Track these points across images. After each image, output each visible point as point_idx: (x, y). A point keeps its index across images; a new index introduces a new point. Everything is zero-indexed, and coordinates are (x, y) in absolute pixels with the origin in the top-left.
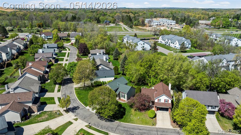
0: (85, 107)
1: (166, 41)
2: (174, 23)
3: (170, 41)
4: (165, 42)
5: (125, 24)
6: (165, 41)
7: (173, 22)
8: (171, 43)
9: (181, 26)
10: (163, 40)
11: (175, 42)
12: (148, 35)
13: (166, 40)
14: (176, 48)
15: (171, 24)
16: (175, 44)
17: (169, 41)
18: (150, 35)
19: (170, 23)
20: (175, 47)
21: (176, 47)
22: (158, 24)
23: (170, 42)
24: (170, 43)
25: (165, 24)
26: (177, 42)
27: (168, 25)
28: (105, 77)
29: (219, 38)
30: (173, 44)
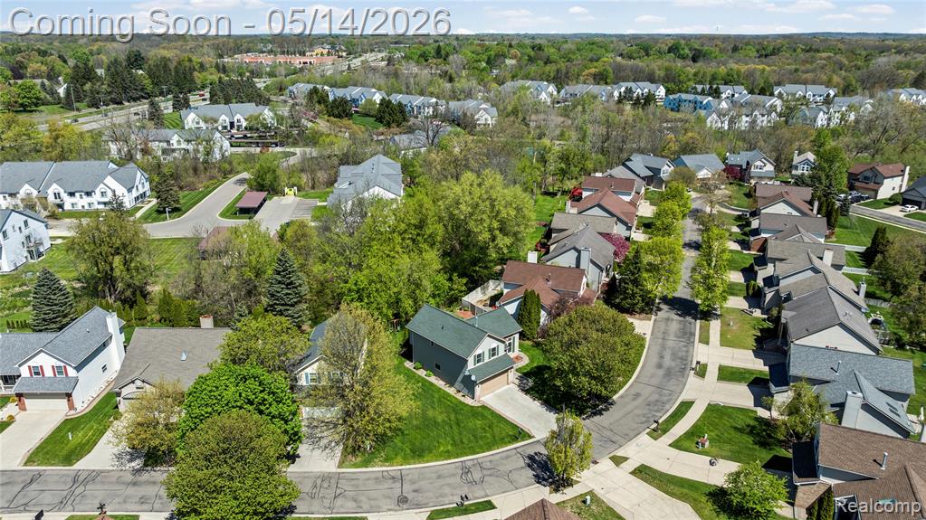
3: (54, 188)
8: (71, 194)
11: (102, 186)
16: (102, 193)
17: (50, 192)
20: (106, 204)
23: (61, 191)
26: (110, 181)
29: (160, 141)
30: (88, 194)
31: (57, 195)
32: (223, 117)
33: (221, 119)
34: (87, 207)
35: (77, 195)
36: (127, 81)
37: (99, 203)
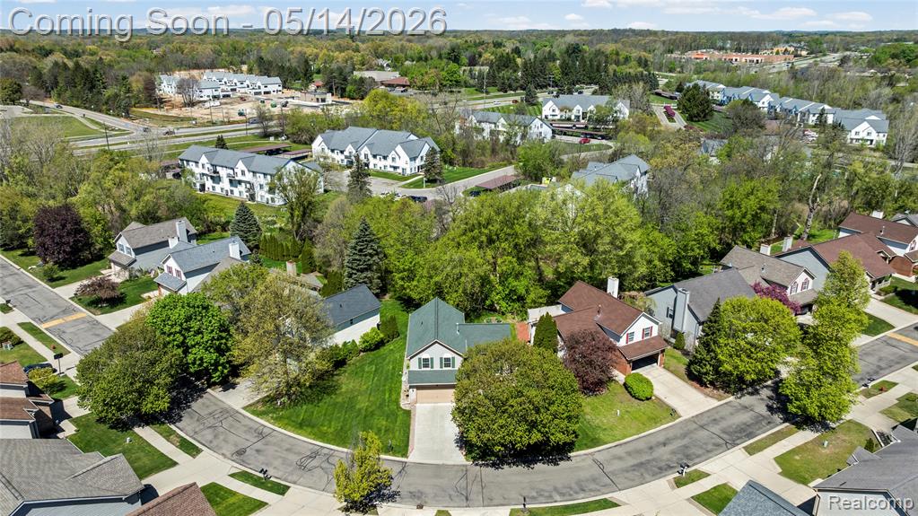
0: (404, 459)
1: (346, 153)
2: (276, 87)
3: (365, 150)
4: (346, 157)
5: (75, 102)
6: (342, 152)
7: (274, 84)
8: (375, 156)
9: (317, 96)
10: (333, 151)
11: (393, 152)
12: (239, 139)
13: (347, 150)
14: (400, 171)
15: (267, 90)
16: (393, 159)
17: (363, 153)
18: (245, 138)
19: (262, 87)
20: (395, 168)
21: (398, 167)
22: (216, 93)
23: (369, 152)
24: (370, 157)
25: (243, 90)
26: (399, 149)
27: (256, 94)
28: (352, 323)
29: (490, 123)
30: (385, 158)
31: (366, 156)
32: (578, 107)
33: (575, 109)
34: (383, 168)
35: (378, 157)
36: (537, 70)
37: (391, 167)
